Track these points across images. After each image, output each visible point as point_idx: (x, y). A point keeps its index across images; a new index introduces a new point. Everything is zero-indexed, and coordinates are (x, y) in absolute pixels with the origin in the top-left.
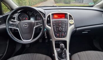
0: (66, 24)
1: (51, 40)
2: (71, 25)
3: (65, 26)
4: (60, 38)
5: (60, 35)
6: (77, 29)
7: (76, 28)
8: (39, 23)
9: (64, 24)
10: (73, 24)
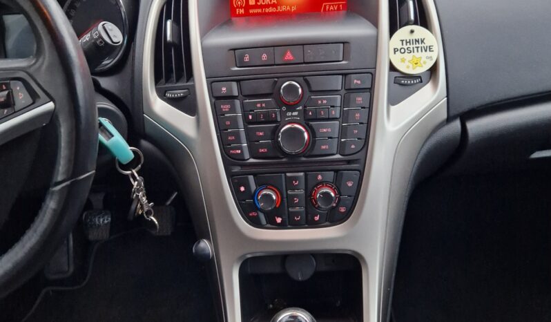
0: (356, 82)
1: (205, 245)
2: (405, 83)
3: (346, 102)
4: (290, 223)
5: (287, 201)
6: (477, 127)
7: (467, 116)
8: (21, 96)
9: (337, 83)
10: (433, 70)
